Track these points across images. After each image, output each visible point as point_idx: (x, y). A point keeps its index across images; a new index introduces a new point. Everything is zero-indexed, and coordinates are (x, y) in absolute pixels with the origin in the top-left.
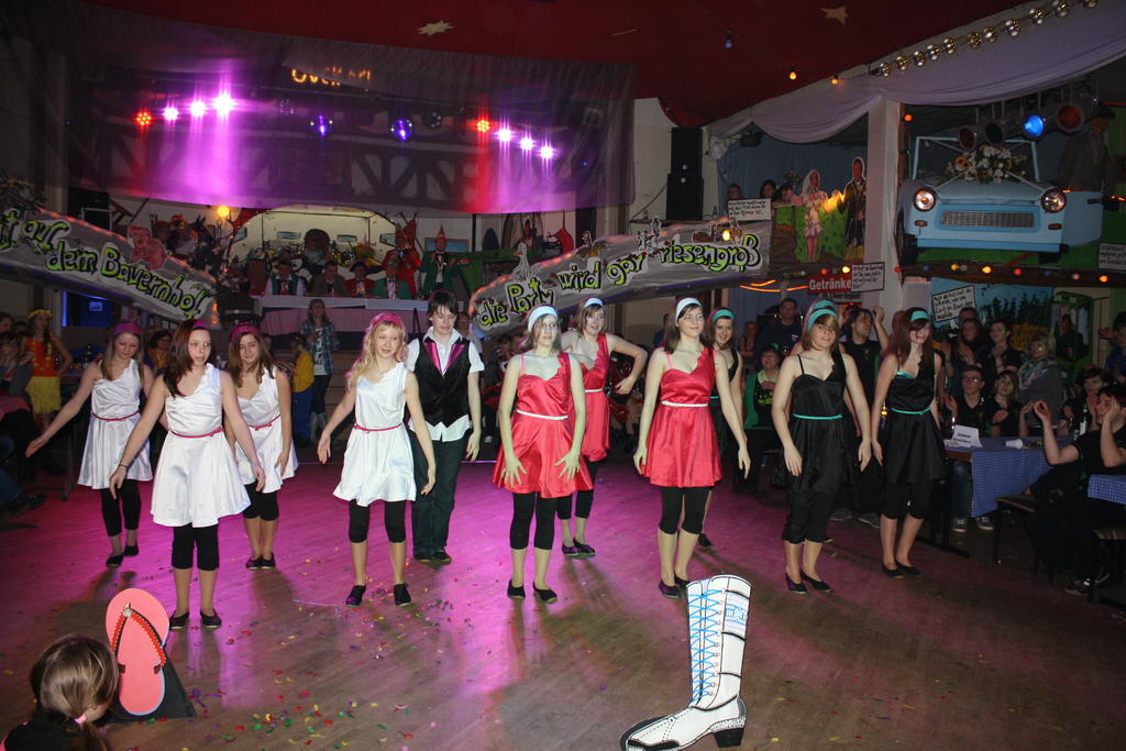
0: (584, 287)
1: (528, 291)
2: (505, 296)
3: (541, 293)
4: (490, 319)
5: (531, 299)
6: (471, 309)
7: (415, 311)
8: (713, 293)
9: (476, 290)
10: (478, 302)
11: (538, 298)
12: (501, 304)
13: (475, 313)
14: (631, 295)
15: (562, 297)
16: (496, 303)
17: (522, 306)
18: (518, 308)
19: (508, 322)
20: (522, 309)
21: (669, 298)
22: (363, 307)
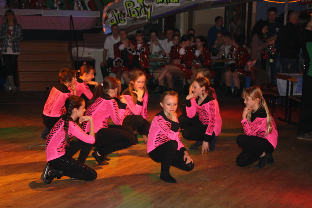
0: (170, 2)
1: (137, 5)
2: (124, 8)
3: (145, 6)
4: (115, 22)
5: (139, 10)
6: (104, 15)
7: (71, 16)
8: (247, 4)
9: (107, 4)
10: (108, 11)
11: (143, 9)
12: (121, 12)
13: (107, 18)
14: (197, 6)
15: (157, 8)
16: (119, 12)
17: (134, 13)
18: (131, 15)
19: (126, 23)
20: (133, 16)
21: (220, 8)
22: (41, 15)
